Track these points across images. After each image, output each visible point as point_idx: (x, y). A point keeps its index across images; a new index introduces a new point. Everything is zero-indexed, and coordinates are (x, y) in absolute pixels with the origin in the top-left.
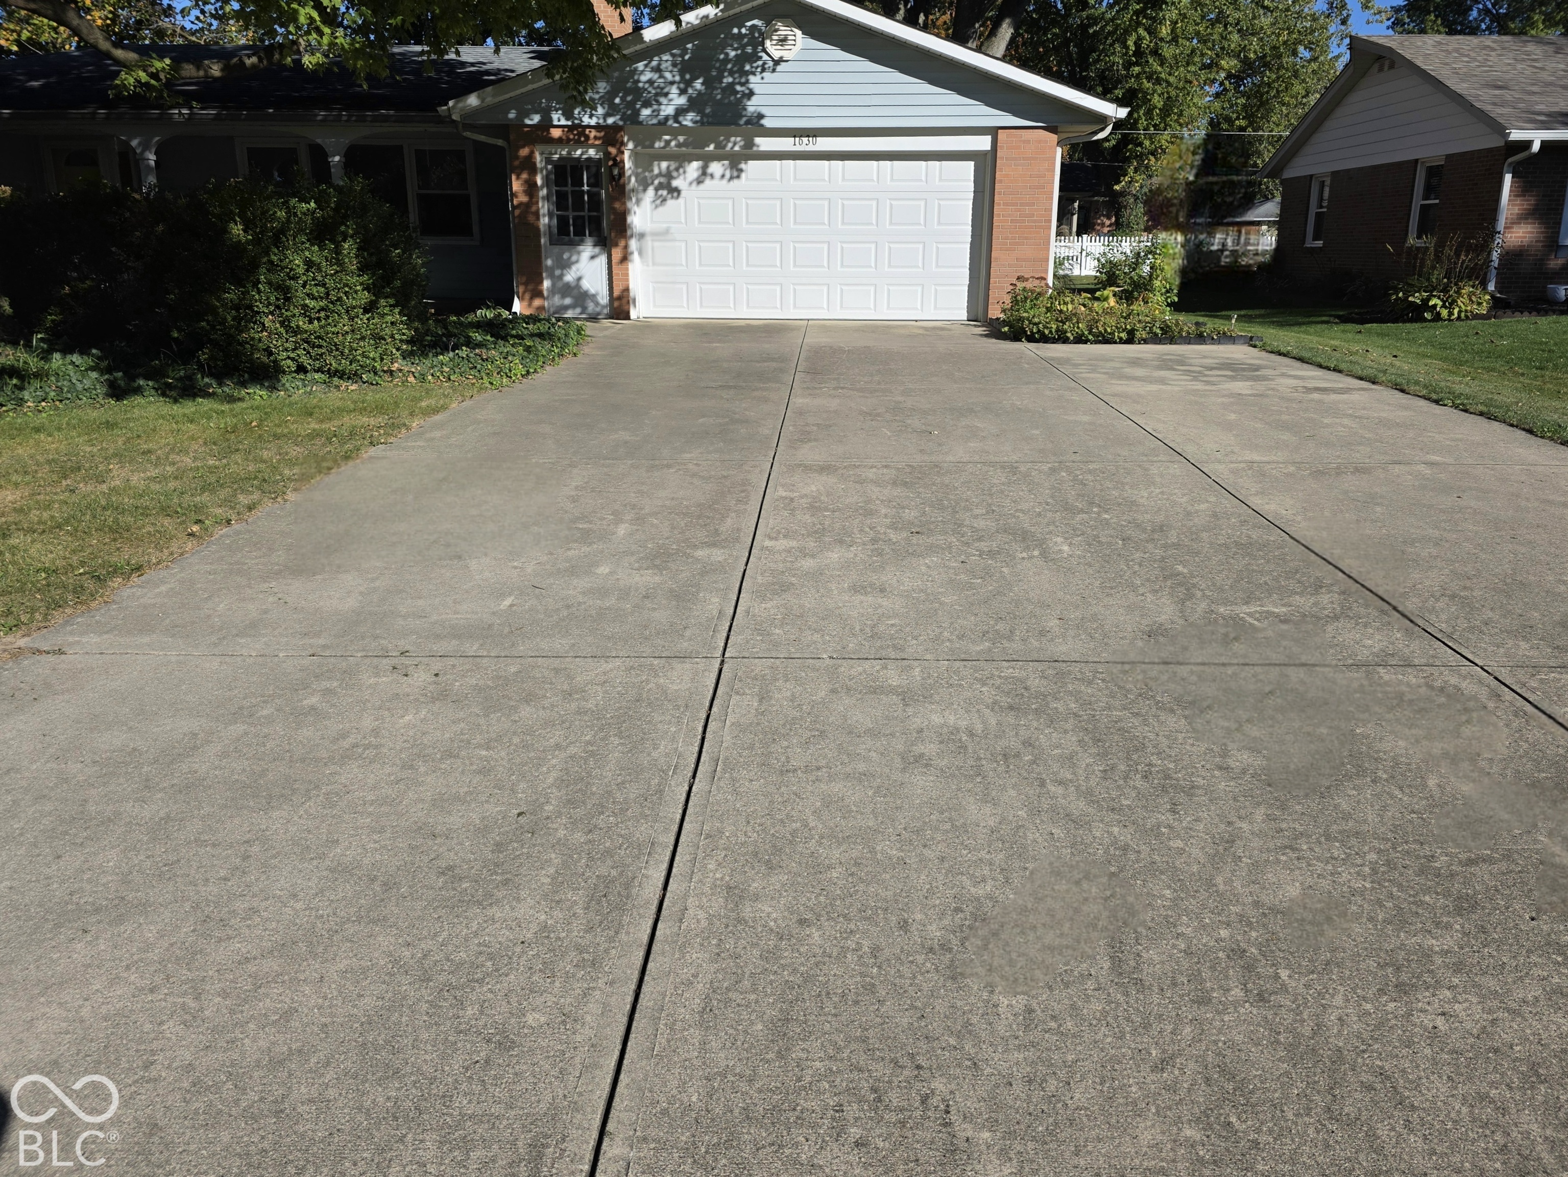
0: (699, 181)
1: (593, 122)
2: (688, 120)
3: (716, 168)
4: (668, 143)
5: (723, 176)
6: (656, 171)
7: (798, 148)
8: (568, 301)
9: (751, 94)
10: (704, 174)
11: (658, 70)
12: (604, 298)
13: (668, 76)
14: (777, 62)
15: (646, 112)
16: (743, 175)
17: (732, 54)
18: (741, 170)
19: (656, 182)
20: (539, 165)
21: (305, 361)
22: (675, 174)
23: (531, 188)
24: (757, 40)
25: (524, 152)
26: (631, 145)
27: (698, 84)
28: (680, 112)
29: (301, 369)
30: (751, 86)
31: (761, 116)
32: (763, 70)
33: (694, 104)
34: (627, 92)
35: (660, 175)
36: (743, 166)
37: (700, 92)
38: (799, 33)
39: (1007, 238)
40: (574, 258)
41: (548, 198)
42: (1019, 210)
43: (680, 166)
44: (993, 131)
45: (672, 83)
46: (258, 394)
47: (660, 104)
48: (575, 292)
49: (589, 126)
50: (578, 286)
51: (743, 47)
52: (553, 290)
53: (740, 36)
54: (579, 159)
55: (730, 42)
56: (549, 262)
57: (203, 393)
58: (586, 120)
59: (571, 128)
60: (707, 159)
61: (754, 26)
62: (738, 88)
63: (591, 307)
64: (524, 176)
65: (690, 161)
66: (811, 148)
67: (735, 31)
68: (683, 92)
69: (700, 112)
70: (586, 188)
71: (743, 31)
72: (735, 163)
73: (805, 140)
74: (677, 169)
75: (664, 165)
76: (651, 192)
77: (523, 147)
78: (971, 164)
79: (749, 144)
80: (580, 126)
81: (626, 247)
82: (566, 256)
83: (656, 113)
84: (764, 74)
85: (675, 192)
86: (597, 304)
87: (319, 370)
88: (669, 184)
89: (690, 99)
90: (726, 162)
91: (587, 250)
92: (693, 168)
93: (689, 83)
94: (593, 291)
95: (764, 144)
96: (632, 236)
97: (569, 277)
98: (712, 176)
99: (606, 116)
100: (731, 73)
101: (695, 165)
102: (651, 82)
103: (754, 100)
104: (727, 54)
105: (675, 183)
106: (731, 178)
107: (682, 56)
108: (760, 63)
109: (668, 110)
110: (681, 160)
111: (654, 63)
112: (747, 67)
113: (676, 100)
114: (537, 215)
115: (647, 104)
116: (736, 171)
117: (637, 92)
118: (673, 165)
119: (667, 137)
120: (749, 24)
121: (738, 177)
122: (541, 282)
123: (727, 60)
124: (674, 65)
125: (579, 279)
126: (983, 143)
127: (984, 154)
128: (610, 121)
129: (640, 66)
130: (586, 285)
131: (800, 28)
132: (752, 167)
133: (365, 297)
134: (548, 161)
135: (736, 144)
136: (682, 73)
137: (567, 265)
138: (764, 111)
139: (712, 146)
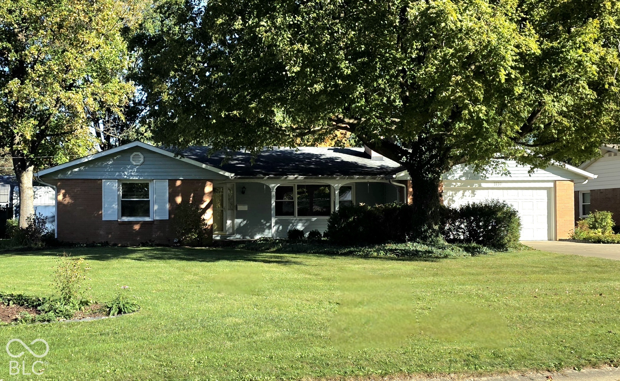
0: (461, 198)
2: (462, 179)
3: (467, 193)
4: (455, 186)
6: (448, 195)
7: (495, 186)
10: (463, 195)
15: (450, 177)
18: (475, 194)
19: (448, 199)
22: (454, 195)
25: (411, 189)
26: (444, 186)
27: (467, 168)
28: (461, 177)
36: (476, 191)
44: (555, 181)
47: (454, 175)
60: (466, 190)
66: (500, 186)
68: (462, 171)
69: (466, 176)
72: (474, 191)
73: (499, 184)
74: (455, 194)
75: (451, 193)
76: (446, 201)
78: (546, 191)
79: (480, 185)
83: (452, 177)
85: (453, 201)
89: (464, 173)
90: (470, 191)
93: (464, 168)
95: (484, 185)
98: (466, 196)
101: (461, 192)
105: (454, 199)
109: (456, 176)
110: (458, 190)
113: (459, 173)
115: (450, 175)
116: (473, 194)
118: (454, 192)
119: (454, 184)
121: (474, 196)
126: (551, 185)
127: (550, 188)
132: (479, 192)
135: (476, 185)
136: (463, 165)
139: (469, 186)
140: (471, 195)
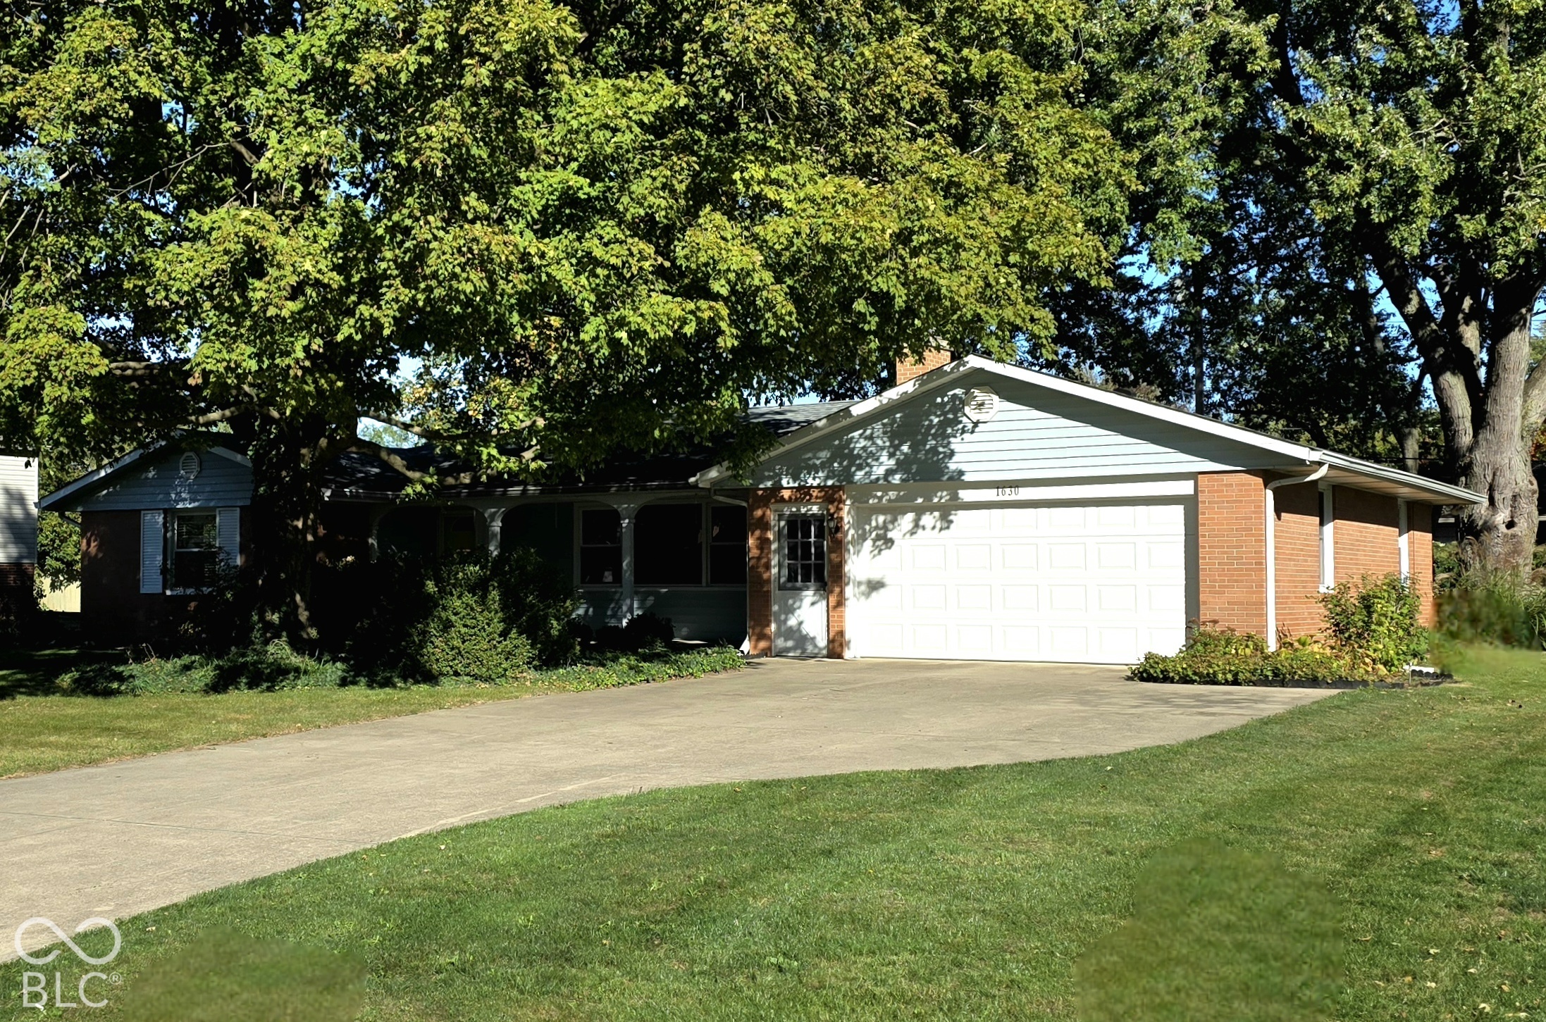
0: (912, 533)
1: (815, 483)
2: (897, 479)
3: (928, 519)
4: (880, 498)
5: (934, 528)
6: (874, 524)
7: (1001, 498)
8: (790, 644)
9: (952, 453)
10: (917, 525)
11: (870, 438)
12: (822, 642)
13: (879, 442)
14: (976, 424)
15: (859, 475)
16: (952, 526)
17: (936, 420)
18: (951, 522)
19: (874, 535)
20: (772, 523)
21: (459, 668)
22: (890, 526)
23: (764, 543)
24: (958, 406)
25: (759, 513)
26: (848, 502)
27: (905, 448)
28: (890, 472)
29: (456, 674)
30: (952, 447)
31: (961, 473)
32: (963, 432)
33: (902, 466)
34: (843, 457)
35: (877, 528)
36: (951, 518)
37: (906, 454)
38: (995, 398)
39: (1215, 581)
40: (797, 604)
41: (779, 550)
42: (1226, 553)
43: (894, 521)
44: (1193, 476)
45: (882, 449)
46: (424, 687)
47: (871, 467)
48: (797, 635)
49: (812, 487)
50: (799, 630)
51: (944, 414)
52: (779, 634)
53: (943, 404)
54: (805, 514)
55: (933, 410)
56: (775, 608)
57: (394, 686)
58: (810, 481)
59: (799, 489)
60: (920, 511)
61: (954, 395)
62: (941, 449)
63: (810, 648)
64: (757, 533)
65: (905, 513)
66: (1013, 497)
67: (939, 400)
68: (891, 455)
69: (907, 471)
70: (812, 539)
71: (946, 399)
72: (945, 514)
73: (1008, 490)
74: (892, 522)
75: (881, 519)
76: (869, 543)
77: (758, 508)
78: (1181, 508)
79: (955, 497)
80: (804, 487)
81: (842, 593)
82: (790, 602)
83: (869, 474)
84: (965, 436)
85: (889, 542)
86: (816, 646)
87: (468, 675)
88: (885, 535)
89: (898, 462)
90: (937, 514)
91: (809, 595)
92: (907, 520)
93: (897, 448)
94: (812, 635)
95: (966, 495)
96: (848, 584)
97: (792, 622)
98: (924, 528)
99: (827, 478)
100: (935, 437)
101: (910, 516)
102: (864, 448)
103: (955, 459)
104: (931, 421)
105: (890, 535)
106: (941, 529)
107: (892, 425)
108: (960, 426)
109: (879, 471)
110: (895, 511)
111: (868, 432)
112: (949, 431)
113: (886, 462)
114: (768, 567)
115: (860, 468)
116: (946, 522)
117: (853, 458)
118: (889, 517)
119: (879, 494)
120: (950, 393)
121: (948, 528)
122: (768, 625)
123: (931, 426)
124: (885, 433)
125: (801, 623)
126: (1186, 488)
127: (1189, 498)
128: (830, 483)
129: (856, 434)
130: (807, 629)
131: (997, 393)
132: (959, 517)
133: (501, 626)
134: (781, 517)
135: (942, 497)
136: (891, 440)
137: (791, 611)
138: (963, 467)
139: (920, 500)
140: (938, 525)
